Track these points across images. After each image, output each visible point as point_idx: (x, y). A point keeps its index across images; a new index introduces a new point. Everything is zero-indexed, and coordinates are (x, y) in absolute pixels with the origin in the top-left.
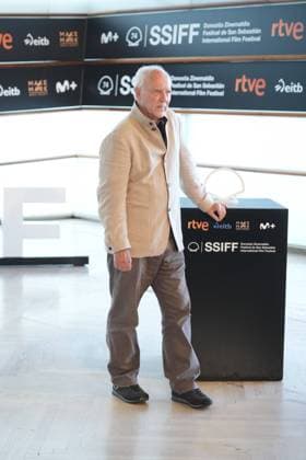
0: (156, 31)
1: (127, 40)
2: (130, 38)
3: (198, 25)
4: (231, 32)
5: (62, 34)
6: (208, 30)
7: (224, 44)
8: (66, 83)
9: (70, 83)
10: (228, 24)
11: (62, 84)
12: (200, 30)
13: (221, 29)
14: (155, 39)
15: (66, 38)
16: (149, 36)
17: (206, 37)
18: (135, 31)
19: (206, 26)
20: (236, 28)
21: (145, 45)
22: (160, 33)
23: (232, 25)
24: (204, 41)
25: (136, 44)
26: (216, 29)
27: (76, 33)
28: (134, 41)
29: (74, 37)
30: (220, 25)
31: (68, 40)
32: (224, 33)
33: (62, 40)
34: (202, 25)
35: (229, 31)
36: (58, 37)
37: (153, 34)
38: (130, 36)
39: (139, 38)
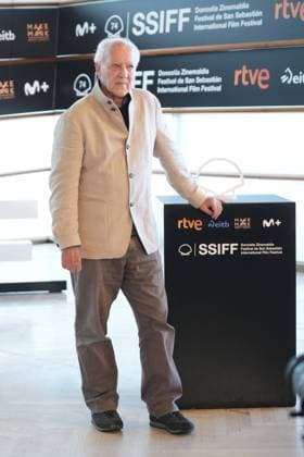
0: (139, 19)
1: (106, 30)
2: (109, 29)
3: (188, 10)
4: (227, 16)
5: (30, 26)
6: (201, 15)
7: (221, 30)
8: (36, 83)
9: (41, 84)
10: (223, 8)
11: (32, 85)
12: (192, 16)
13: (216, 13)
14: (139, 29)
15: (34, 31)
16: (132, 25)
17: (197, 23)
18: (115, 20)
19: (198, 10)
20: (233, 12)
21: (128, 36)
22: (145, 22)
23: (230, 8)
24: (196, 28)
25: (117, 35)
26: (209, 14)
27: (46, 25)
28: (114, 32)
29: (43, 30)
30: (214, 9)
31: (37, 34)
32: (219, 17)
33: (30, 33)
34: (193, 10)
35: (225, 15)
36: (26, 30)
37: (136, 22)
38: (110, 26)
39: (120, 28)
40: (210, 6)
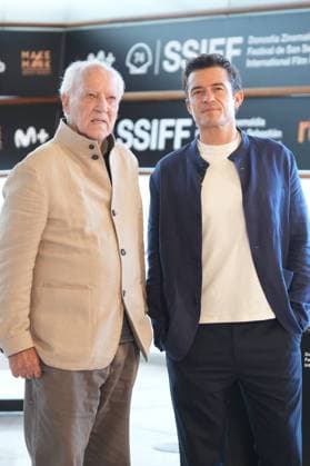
0: (173, 50)
1: (128, 64)
2: (132, 61)
3: (239, 40)
4: (291, 50)
5: (25, 54)
6: (256, 46)
7: (282, 67)
8: (31, 131)
9: (38, 132)
10: (286, 38)
11: (25, 131)
12: (244, 47)
13: (276, 45)
14: (172, 62)
15: (31, 61)
16: (163, 58)
17: (252, 58)
18: (140, 50)
19: (252, 40)
20: (299, 44)
21: (156, 71)
22: (180, 53)
23: (295, 38)
24: (250, 64)
25: (142, 70)
26: (268, 46)
27: (47, 54)
28: (139, 65)
29: (44, 60)
30: (274, 39)
31: (34, 64)
32: (280, 51)
33: (25, 64)
34: (246, 39)
35: (289, 47)
36: (19, 60)
37: (169, 54)
38: (133, 58)
39: (146, 60)
40: (269, 35)
